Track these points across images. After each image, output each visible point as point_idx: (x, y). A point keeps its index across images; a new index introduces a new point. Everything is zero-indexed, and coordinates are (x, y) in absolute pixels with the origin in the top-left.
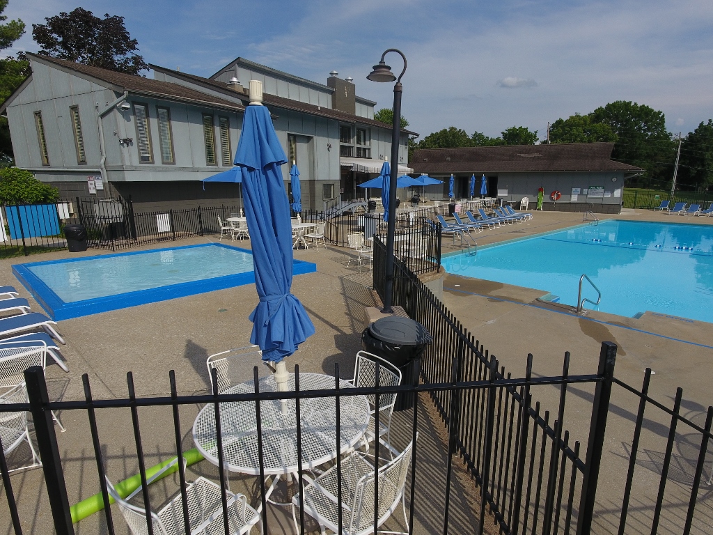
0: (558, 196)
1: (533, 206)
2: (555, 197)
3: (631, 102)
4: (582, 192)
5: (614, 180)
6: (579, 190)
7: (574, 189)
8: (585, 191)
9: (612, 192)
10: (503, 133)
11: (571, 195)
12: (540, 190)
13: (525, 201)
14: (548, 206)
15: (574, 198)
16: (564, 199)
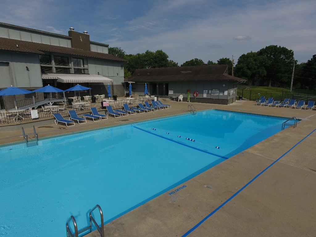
0: (197, 94)
1: (185, 99)
2: (195, 95)
3: (277, 46)
4: (208, 92)
5: (224, 85)
6: (207, 91)
7: (204, 91)
8: (210, 91)
9: (223, 93)
10: (218, 61)
11: (203, 93)
12: (188, 91)
13: (181, 97)
14: (192, 100)
15: (205, 96)
16: (199, 96)
